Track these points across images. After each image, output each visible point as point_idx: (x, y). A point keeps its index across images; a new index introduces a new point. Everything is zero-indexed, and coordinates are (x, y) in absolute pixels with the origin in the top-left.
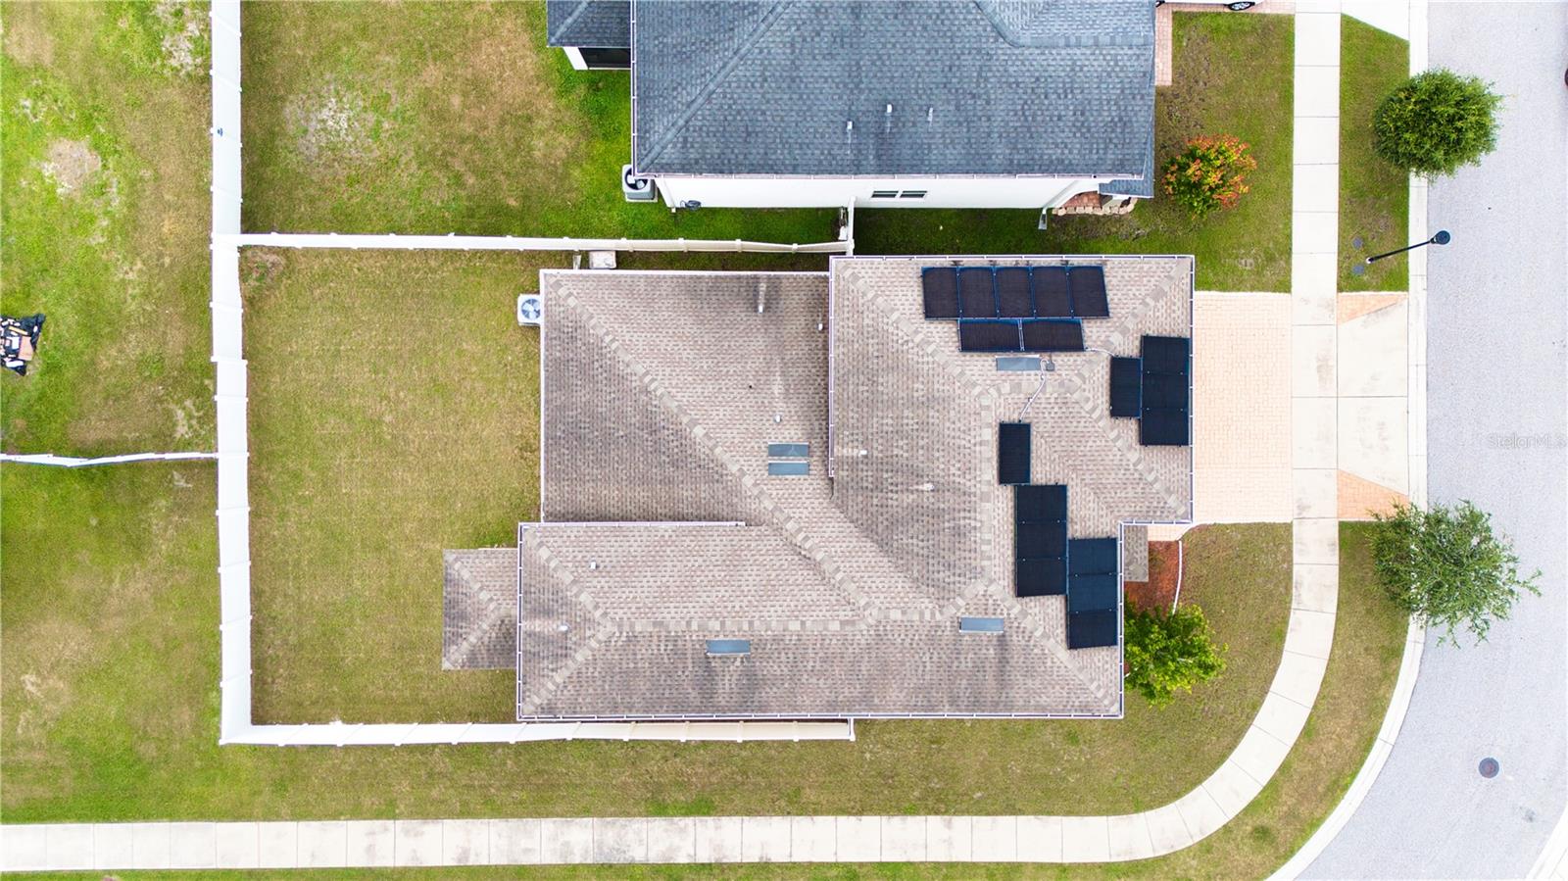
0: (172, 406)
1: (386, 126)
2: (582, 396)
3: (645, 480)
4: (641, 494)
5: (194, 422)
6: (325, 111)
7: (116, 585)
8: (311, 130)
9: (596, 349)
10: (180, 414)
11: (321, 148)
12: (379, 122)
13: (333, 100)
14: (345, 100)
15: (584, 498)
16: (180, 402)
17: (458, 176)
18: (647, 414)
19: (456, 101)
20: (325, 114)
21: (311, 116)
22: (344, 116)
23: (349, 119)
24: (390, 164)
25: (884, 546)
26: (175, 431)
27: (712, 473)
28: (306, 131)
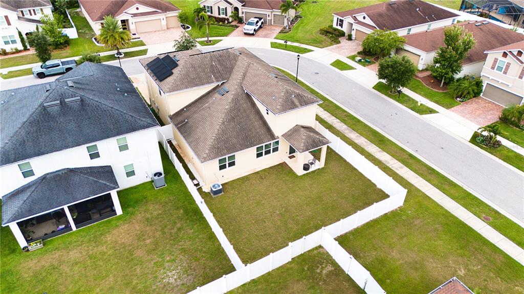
0: (324, 276)
1: (168, 258)
2: (234, 140)
3: (248, 116)
4: (252, 117)
5: (324, 266)
6: (170, 281)
7: (401, 261)
8: (181, 283)
9: (218, 139)
10: (324, 272)
11: (188, 275)
12: (168, 261)
13: (164, 281)
14: (163, 277)
15: (263, 131)
16: (320, 274)
17: (179, 229)
18: (229, 121)
19: (148, 241)
20: (172, 280)
21: (175, 285)
22: (170, 274)
23: (171, 272)
24: (184, 251)
25: (232, 68)
26: (332, 271)
27: (235, 100)
28: (183, 284)
